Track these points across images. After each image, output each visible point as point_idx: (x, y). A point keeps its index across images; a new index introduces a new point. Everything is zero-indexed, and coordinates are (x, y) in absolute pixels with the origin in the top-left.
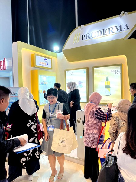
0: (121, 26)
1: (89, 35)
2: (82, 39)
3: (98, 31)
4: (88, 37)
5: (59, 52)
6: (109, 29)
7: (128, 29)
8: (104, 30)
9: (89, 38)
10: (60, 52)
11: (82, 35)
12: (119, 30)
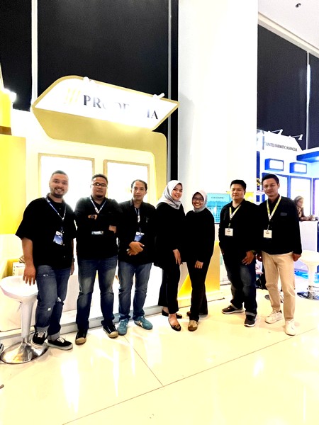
0: (148, 110)
1: (99, 101)
2: (85, 104)
4: (96, 105)
8: (125, 105)
9: (99, 107)
11: (85, 97)
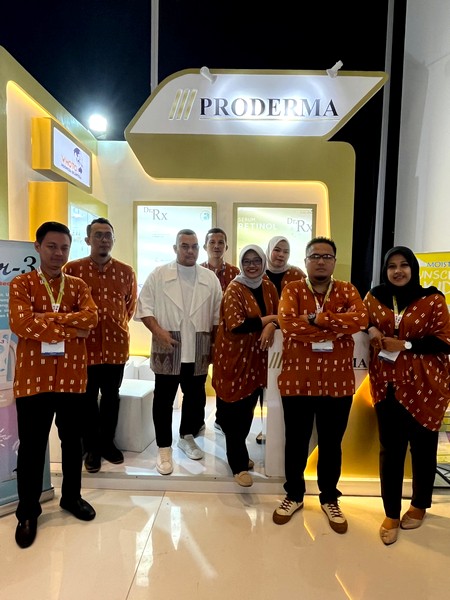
0: (318, 102)
1: (226, 103)
3: (254, 101)
4: (220, 111)
6: (286, 101)
7: (335, 114)
8: (271, 101)
9: (226, 114)
12: (314, 112)
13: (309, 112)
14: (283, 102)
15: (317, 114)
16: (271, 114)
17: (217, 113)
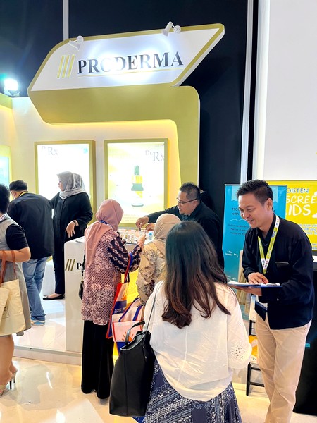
0: (166, 55)
1: (96, 64)
3: (117, 58)
4: (93, 69)
5: (18, 94)
6: (142, 56)
7: (181, 64)
8: (130, 58)
9: (97, 71)
10: (21, 96)
13: (160, 64)
14: (139, 57)
15: (166, 65)
16: (130, 68)
17: (91, 71)
